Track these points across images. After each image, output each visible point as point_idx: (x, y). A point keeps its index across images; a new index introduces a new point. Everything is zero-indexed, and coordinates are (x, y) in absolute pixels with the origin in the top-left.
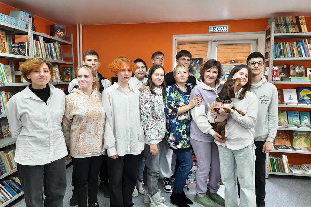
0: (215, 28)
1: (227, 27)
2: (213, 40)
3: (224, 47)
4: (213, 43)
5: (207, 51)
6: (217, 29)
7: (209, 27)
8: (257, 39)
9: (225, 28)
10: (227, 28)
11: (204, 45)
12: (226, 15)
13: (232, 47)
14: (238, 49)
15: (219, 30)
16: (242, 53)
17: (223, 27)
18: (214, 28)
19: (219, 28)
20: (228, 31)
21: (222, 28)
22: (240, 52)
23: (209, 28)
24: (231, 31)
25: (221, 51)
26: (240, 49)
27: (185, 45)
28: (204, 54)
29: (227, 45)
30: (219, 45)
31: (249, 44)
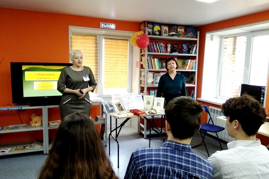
1: (114, 25)
2: (101, 34)
3: (110, 40)
4: (101, 36)
5: (97, 44)
6: (107, 26)
11: (94, 38)
13: (115, 41)
14: (120, 43)
15: (108, 27)
17: (111, 25)
18: (104, 24)
19: (108, 25)
20: (115, 29)
23: (101, 24)
24: (117, 28)
25: (108, 43)
28: (95, 46)
29: (112, 39)
30: (105, 38)
31: (127, 40)
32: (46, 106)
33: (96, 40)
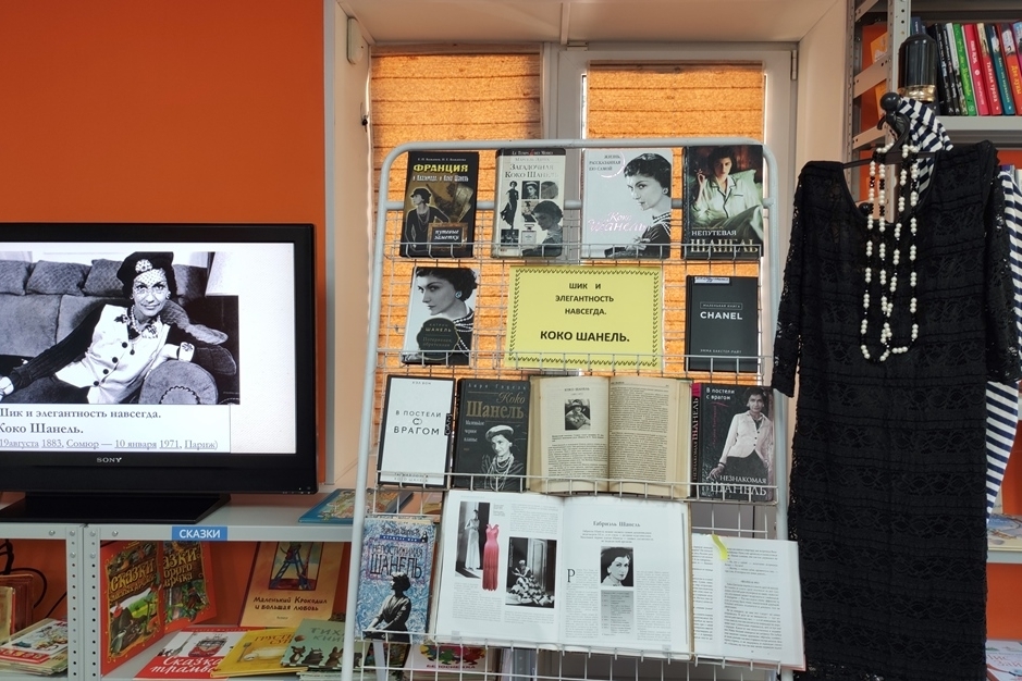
2: (564, 39)
3: (624, 78)
4: (564, 54)
5: (537, 100)
8: (797, 43)
11: (516, 65)
13: (667, 79)
14: (698, 92)
16: (722, 114)
22: (709, 105)
25: (610, 98)
26: (707, 92)
27: (413, 63)
28: (523, 118)
29: (639, 66)
30: (596, 66)
31: (755, 66)
32: (92, 527)
33: (535, 75)
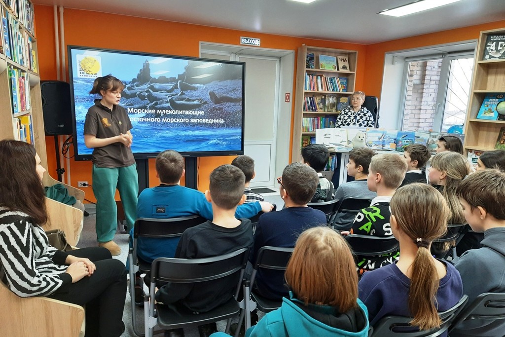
0: (247, 40)
7: (241, 37)
9: (257, 42)
10: (259, 42)
12: (257, 26)
19: (251, 41)
20: (259, 46)
21: (253, 40)
24: (262, 45)
